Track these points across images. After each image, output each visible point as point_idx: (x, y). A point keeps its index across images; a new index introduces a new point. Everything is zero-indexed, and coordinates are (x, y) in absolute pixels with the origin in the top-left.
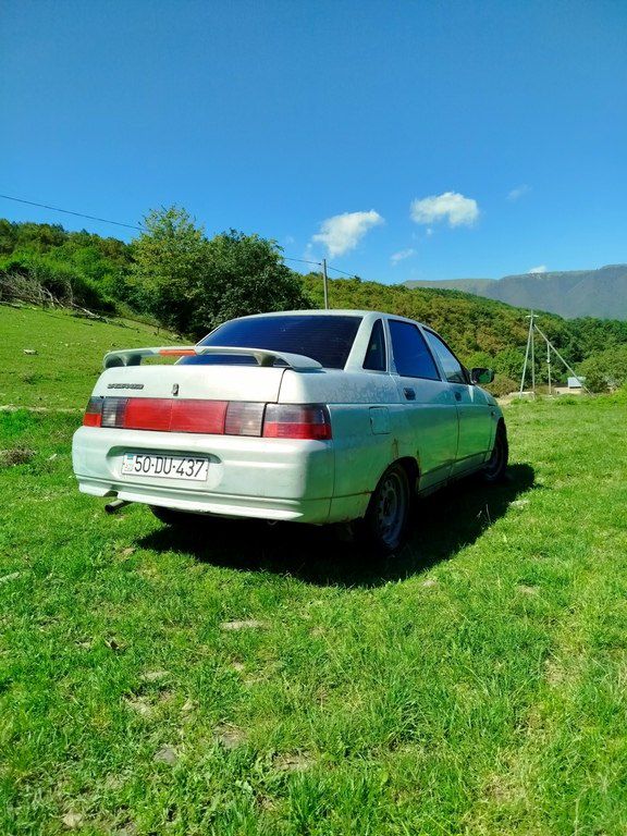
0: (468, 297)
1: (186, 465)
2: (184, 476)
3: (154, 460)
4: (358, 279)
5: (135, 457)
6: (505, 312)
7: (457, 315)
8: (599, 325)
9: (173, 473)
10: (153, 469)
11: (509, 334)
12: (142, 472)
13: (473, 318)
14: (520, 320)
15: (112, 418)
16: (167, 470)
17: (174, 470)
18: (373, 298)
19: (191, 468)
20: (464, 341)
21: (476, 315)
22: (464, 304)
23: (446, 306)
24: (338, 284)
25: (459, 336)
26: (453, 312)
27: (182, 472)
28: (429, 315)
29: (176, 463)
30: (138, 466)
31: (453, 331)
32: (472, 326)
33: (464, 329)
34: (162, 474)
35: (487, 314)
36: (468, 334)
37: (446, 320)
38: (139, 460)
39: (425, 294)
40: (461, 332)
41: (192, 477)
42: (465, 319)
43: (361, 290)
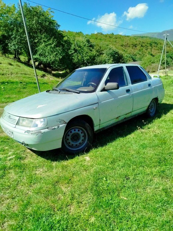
0: (150, 38)
4: (113, 34)
7: (145, 44)
13: (151, 45)
18: (118, 39)
20: (148, 53)
21: (152, 43)
23: (142, 41)
24: (106, 36)
25: (146, 51)
26: (144, 43)
28: (136, 45)
31: (144, 49)
32: (150, 47)
33: (148, 49)
35: (156, 43)
36: (149, 50)
37: (142, 46)
39: (135, 38)
42: (148, 45)
43: (114, 37)
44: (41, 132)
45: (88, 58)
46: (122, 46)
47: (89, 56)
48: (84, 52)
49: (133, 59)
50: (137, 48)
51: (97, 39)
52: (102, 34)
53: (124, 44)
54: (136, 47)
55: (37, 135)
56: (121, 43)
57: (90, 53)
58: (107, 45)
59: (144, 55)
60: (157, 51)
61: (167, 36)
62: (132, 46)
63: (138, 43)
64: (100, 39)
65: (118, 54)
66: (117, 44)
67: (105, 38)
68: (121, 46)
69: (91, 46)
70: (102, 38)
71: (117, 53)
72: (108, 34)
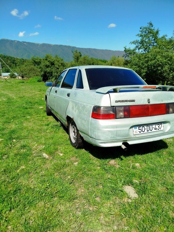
1: (157, 126)
2: (157, 130)
3: (146, 127)
5: (138, 128)
9: (154, 130)
10: (146, 130)
12: (142, 132)
15: (122, 114)
16: (151, 129)
17: (153, 129)
19: (159, 127)
27: (156, 129)
29: (154, 126)
30: (140, 131)
34: (150, 131)
38: (140, 128)
41: (159, 130)
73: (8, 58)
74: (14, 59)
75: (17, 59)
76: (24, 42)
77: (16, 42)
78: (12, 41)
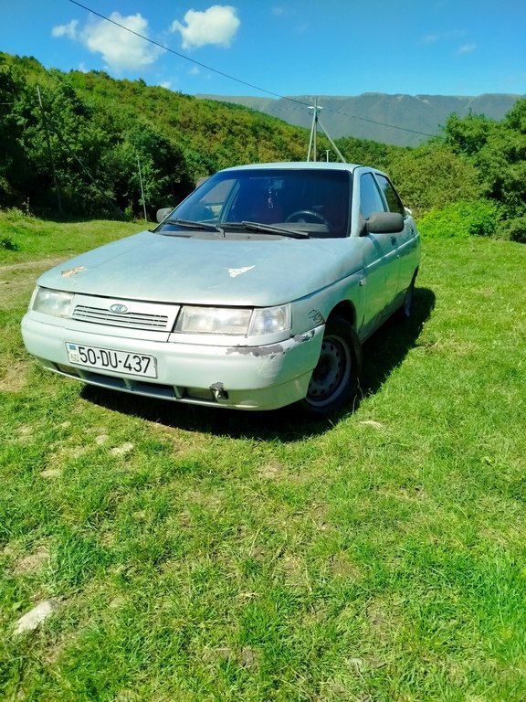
0: (251, 112)
4: (142, 81)
6: (283, 128)
7: (240, 127)
8: (359, 145)
11: (286, 149)
13: (255, 133)
14: (296, 136)
18: (159, 103)
20: (247, 153)
21: (258, 128)
22: (247, 118)
23: (229, 117)
24: (121, 85)
25: (242, 149)
26: (237, 124)
28: (215, 125)
31: (237, 143)
32: (252, 139)
33: (247, 142)
35: (267, 129)
36: (251, 147)
37: (230, 132)
39: (210, 104)
40: (244, 144)
42: (248, 132)
43: (146, 93)
44: (281, 350)
45: (78, 147)
46: (173, 123)
47: (81, 142)
48: (63, 127)
49: (208, 168)
50: (217, 136)
51: (91, 89)
52: (108, 77)
53: (179, 118)
54: (215, 133)
55: (272, 357)
56: (171, 114)
57: (86, 131)
58: (132, 116)
59: (238, 159)
60: (272, 152)
61: (319, 111)
62: (203, 128)
63: (219, 121)
64: (104, 94)
65: (168, 148)
66: (157, 115)
67: (118, 91)
68: (171, 123)
69: (80, 110)
70: (109, 91)
71: (163, 143)
72: (126, 80)
73: (368, 147)
74: (383, 149)
75: (394, 148)
76: (423, 97)
77: (399, 98)
78: (389, 97)
